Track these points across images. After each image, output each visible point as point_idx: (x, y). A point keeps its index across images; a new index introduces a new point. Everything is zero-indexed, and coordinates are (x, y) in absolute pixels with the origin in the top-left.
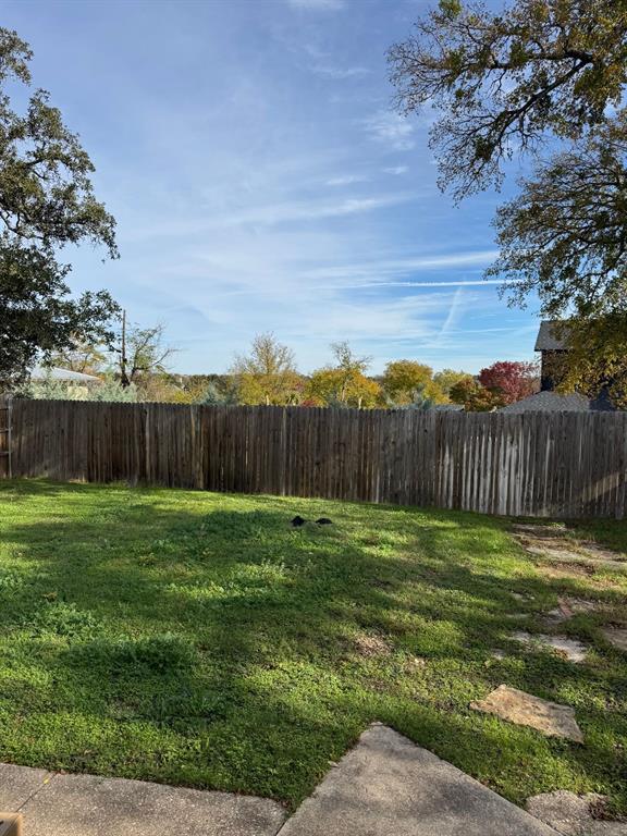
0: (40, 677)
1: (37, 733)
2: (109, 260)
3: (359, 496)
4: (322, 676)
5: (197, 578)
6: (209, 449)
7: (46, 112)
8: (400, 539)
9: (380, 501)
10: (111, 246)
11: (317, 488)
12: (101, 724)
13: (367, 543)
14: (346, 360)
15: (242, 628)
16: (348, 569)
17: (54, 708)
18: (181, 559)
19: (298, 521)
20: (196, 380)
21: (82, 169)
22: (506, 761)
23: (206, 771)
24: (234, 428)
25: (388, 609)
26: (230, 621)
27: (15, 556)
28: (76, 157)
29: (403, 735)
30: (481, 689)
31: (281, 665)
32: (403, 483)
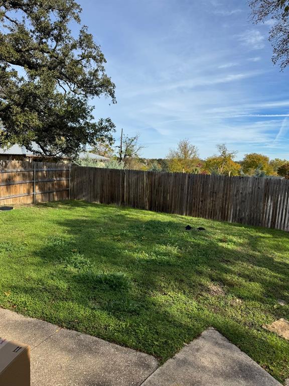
0: (63, 285)
1: (57, 309)
2: (112, 104)
3: (222, 218)
4: (188, 301)
5: (137, 248)
6: (151, 192)
7: (87, 36)
8: (239, 241)
9: (232, 221)
10: (113, 97)
11: (201, 213)
12: (84, 309)
13: (221, 241)
14: (224, 153)
15: (154, 274)
16: (209, 252)
17: (66, 299)
18: (132, 240)
19: (188, 228)
20: (152, 161)
21: (101, 61)
22: (277, 358)
23: (126, 338)
24: (163, 183)
25: (226, 273)
26: (149, 270)
27: (64, 233)
28: (98, 56)
29: (224, 336)
30: (270, 319)
31: (169, 293)
32: (245, 214)
